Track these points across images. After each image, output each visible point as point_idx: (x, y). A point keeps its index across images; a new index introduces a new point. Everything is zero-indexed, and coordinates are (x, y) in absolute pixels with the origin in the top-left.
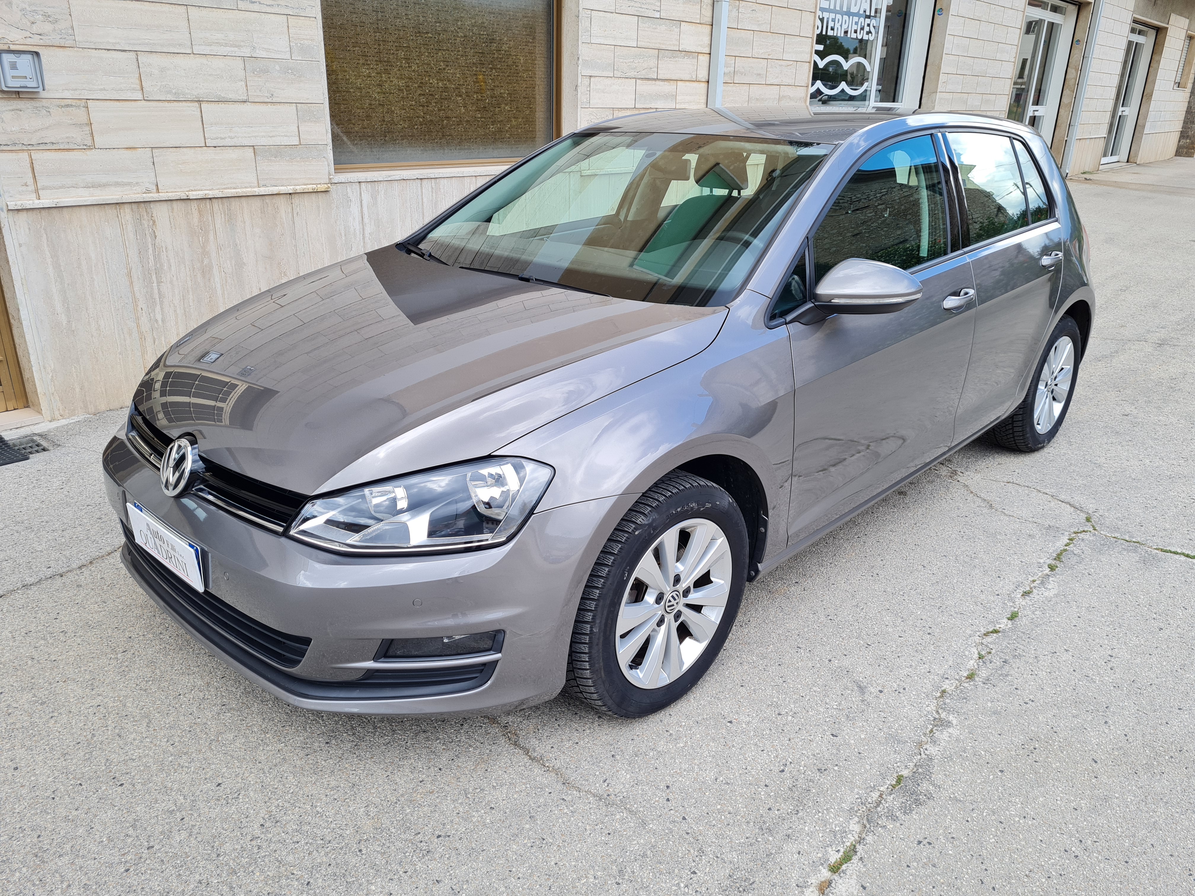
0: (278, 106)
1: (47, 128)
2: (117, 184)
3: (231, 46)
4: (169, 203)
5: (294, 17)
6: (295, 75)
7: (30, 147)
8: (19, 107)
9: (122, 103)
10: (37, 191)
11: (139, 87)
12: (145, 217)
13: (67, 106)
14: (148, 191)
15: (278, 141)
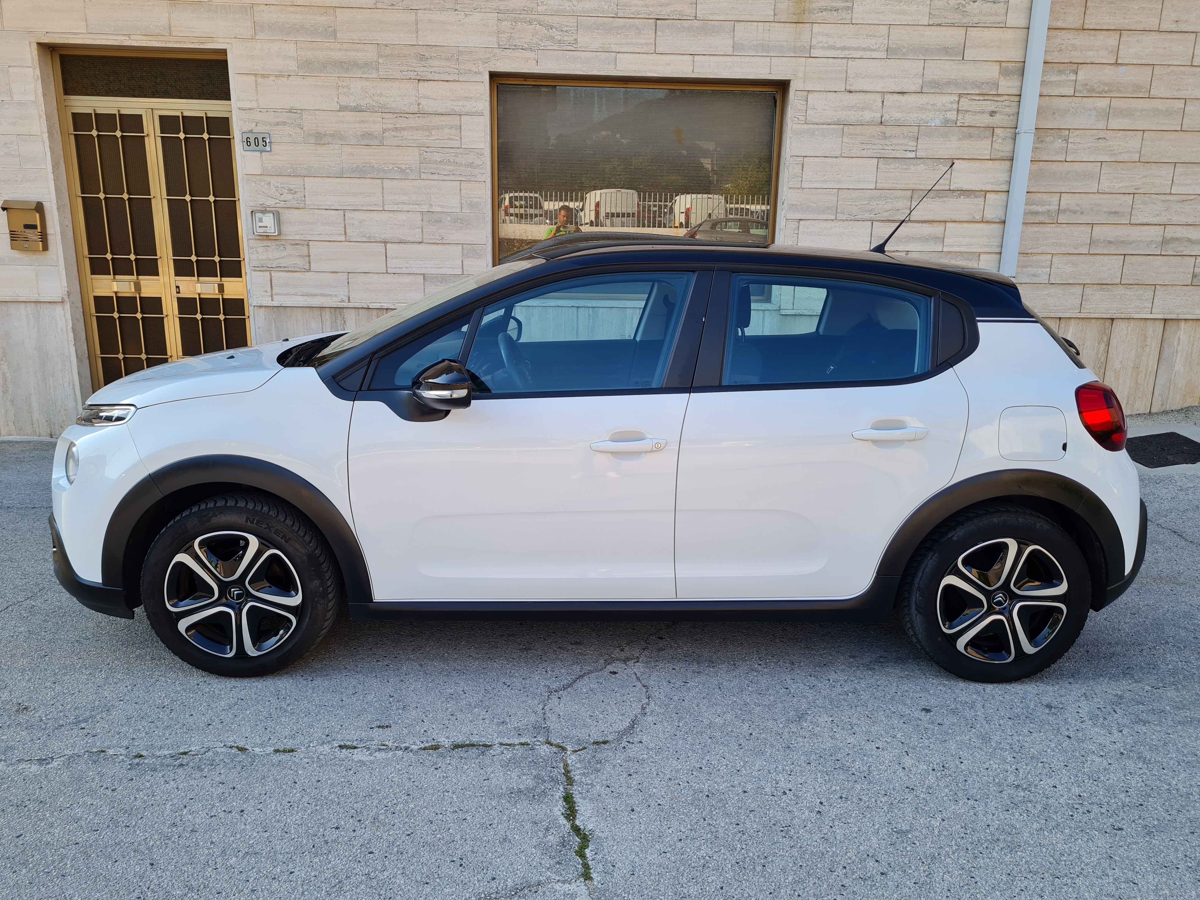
0: (447, 246)
1: (282, 258)
2: (322, 295)
3: (413, 204)
4: (357, 309)
5: (465, 182)
6: (463, 224)
7: (271, 269)
8: (268, 244)
9: (331, 243)
10: (272, 296)
11: (344, 232)
12: (339, 318)
13: (296, 244)
14: (343, 301)
15: (443, 271)
